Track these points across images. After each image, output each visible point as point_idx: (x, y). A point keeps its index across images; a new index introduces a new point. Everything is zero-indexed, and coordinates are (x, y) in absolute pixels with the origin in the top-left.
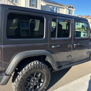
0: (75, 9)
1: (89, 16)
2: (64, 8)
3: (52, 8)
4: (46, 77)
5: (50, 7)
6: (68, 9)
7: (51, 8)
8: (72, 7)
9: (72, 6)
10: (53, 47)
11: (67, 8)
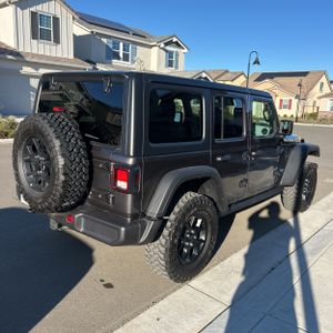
0: (186, 50)
1: (227, 72)
2: (151, 47)
3: (111, 46)
4: (209, 229)
5: (105, 40)
6: (163, 49)
7: (107, 46)
8: (177, 43)
9: (175, 40)
10: (219, 159)
11: (162, 45)
